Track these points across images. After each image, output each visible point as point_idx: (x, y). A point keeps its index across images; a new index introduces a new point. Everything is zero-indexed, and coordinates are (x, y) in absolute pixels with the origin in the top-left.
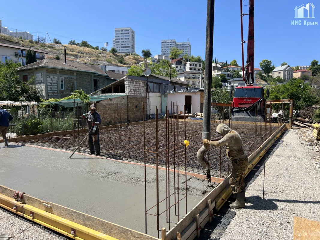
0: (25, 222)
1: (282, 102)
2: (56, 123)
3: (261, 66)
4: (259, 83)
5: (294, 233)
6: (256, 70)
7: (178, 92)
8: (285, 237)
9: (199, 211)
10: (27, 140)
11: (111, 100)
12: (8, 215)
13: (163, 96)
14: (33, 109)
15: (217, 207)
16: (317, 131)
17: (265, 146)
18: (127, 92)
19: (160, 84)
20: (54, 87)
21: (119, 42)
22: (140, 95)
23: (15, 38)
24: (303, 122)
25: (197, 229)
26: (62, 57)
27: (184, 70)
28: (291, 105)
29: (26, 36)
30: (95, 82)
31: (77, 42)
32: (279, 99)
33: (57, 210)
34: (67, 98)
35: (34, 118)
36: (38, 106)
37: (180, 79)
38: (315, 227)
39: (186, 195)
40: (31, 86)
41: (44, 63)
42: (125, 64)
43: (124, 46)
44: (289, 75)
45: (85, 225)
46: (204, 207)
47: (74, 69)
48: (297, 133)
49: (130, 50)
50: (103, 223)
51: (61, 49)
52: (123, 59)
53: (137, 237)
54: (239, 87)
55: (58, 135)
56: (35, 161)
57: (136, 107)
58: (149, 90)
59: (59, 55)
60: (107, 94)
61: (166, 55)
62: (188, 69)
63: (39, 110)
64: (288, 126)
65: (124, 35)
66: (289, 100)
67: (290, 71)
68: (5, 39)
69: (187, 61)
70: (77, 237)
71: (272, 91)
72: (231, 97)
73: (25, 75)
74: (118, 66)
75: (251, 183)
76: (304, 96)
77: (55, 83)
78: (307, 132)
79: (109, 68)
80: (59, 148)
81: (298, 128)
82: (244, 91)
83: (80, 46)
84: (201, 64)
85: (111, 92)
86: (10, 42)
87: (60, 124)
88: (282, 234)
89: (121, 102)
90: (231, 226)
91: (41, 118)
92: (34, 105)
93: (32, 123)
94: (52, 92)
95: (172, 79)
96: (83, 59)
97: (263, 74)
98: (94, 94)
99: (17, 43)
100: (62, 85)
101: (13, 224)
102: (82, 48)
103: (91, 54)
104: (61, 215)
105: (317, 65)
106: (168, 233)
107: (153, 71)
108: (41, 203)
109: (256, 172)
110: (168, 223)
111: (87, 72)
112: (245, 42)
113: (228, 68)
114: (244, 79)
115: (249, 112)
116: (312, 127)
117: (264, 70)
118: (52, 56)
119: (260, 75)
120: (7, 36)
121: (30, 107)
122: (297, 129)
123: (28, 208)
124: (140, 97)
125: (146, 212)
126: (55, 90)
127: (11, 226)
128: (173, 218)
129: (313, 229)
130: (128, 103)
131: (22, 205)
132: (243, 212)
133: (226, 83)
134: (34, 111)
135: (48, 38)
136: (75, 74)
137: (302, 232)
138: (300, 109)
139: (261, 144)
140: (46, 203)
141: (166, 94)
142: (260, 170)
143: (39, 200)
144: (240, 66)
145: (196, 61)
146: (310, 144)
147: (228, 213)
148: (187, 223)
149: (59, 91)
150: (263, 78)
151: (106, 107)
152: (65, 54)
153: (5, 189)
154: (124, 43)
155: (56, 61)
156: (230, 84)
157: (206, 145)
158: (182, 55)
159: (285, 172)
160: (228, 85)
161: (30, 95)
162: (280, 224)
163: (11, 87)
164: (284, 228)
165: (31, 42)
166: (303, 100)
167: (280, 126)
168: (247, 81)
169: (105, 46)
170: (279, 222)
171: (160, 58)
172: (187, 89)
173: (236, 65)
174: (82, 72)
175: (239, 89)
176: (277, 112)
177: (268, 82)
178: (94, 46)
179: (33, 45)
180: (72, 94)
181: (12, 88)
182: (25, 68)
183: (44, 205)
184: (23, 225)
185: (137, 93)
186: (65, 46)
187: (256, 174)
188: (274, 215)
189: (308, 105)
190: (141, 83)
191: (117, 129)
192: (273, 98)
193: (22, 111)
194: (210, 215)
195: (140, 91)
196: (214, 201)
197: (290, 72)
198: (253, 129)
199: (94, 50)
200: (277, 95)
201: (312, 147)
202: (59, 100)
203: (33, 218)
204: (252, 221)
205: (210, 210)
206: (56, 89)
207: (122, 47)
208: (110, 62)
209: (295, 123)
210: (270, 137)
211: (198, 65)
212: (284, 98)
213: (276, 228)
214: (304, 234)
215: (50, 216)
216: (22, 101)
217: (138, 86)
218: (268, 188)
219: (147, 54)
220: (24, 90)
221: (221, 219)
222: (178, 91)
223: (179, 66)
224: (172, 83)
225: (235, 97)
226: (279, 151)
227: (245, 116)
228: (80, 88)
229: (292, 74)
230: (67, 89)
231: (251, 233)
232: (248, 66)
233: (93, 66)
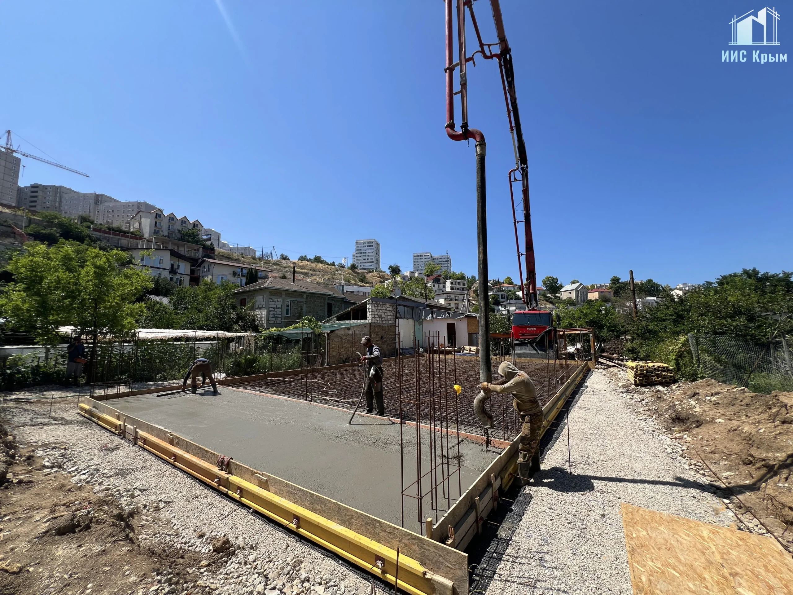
0: (229, 503)
1: (579, 332)
2: (277, 359)
3: (544, 284)
4: (545, 307)
5: (624, 530)
6: (538, 290)
7: (436, 318)
8: (611, 536)
9: (478, 493)
10: (239, 382)
11: (348, 329)
12: (206, 491)
13: (417, 324)
14: (249, 341)
15: (503, 486)
16: (634, 372)
17: (563, 394)
18: (370, 318)
19: (413, 307)
20: (278, 313)
21: (360, 256)
22: (387, 322)
23: (235, 255)
24: (611, 359)
25: (477, 521)
26: (290, 276)
27: (443, 289)
28: (591, 335)
29: (248, 252)
30: (330, 306)
31: (308, 257)
32: (575, 327)
33: (275, 485)
34: (292, 327)
35: (249, 353)
36: (255, 337)
37: (438, 302)
38: (656, 522)
39: (459, 467)
40: (249, 312)
41: (268, 283)
42: (367, 283)
43: (366, 261)
44: (582, 296)
45: (314, 510)
46: (485, 485)
47: (304, 290)
48: (605, 375)
49: (373, 266)
50: (340, 507)
51: (289, 267)
52: (365, 277)
53: (389, 533)
54: (518, 311)
55: (279, 377)
56: (247, 413)
57: (382, 338)
58: (398, 315)
59: (286, 274)
60: (344, 322)
61: (419, 272)
62: (448, 289)
63: (256, 343)
64: (591, 364)
65: (367, 247)
66: (589, 329)
67: (583, 291)
68: (223, 256)
69: (446, 278)
70: (301, 530)
71: (564, 317)
72: (509, 324)
73: (243, 298)
74: (358, 285)
75: (549, 449)
76: (608, 324)
77: (279, 308)
78: (619, 373)
79: (347, 288)
80: (280, 394)
81: (605, 367)
82: (526, 317)
83: (313, 262)
84: (465, 282)
85: (349, 319)
86: (228, 258)
87: (282, 361)
88: (606, 532)
89: (361, 331)
90: (527, 517)
91: (257, 353)
92: (251, 336)
93: (246, 360)
94: (274, 319)
95: (429, 302)
96: (315, 277)
97: (548, 295)
98: (327, 322)
99: (237, 260)
100: (287, 310)
101: (211, 506)
102: (314, 265)
103: (325, 272)
104: (279, 493)
105: (619, 282)
106: (435, 527)
107: (403, 291)
108: (253, 474)
109: (554, 431)
110: (435, 511)
111: (320, 294)
112: (522, 254)
113: (500, 287)
114: (524, 301)
115: (534, 345)
116: (624, 366)
117: (548, 290)
118: (277, 275)
119: (545, 296)
120: (225, 251)
121: (246, 338)
122: (604, 369)
123: (235, 481)
124: (386, 325)
125: (403, 492)
126: (278, 317)
127: (208, 508)
128: (442, 502)
129: (654, 524)
130: (370, 332)
131: (227, 476)
132: (543, 495)
133: (500, 307)
134: (250, 344)
135: (274, 253)
136: (305, 296)
137: (638, 530)
138: (604, 341)
139: (556, 391)
140: (260, 475)
141: (421, 320)
142: (559, 429)
143: (251, 469)
144: (516, 285)
145: (458, 279)
146: (625, 390)
147: (520, 496)
148: (463, 511)
149: (283, 319)
150: (548, 300)
151: (342, 338)
152: (294, 272)
153: (207, 451)
154: (366, 258)
155: (283, 281)
156: (505, 308)
157: (486, 390)
158: (440, 271)
159: (596, 432)
160: (503, 309)
161: (247, 323)
162: (601, 515)
163: (224, 313)
164: (607, 522)
165: (254, 258)
166: (607, 330)
167: (580, 365)
168: (528, 303)
169: (343, 262)
170: (598, 511)
171: (412, 275)
172: (449, 314)
173: (512, 283)
174: (314, 293)
175: (519, 314)
176: (573, 345)
177: (557, 304)
178: (329, 262)
179: (255, 261)
180: (299, 322)
181: (226, 315)
182: (244, 290)
183: (258, 477)
184: (226, 508)
185: (383, 319)
186: (294, 263)
187: (555, 435)
188: (589, 501)
189: (615, 335)
190: (389, 306)
191: (357, 368)
192: (566, 327)
193: (236, 343)
194: (494, 499)
195: (386, 317)
196: (498, 475)
197: (583, 293)
198: (543, 369)
199: (329, 267)
200: (571, 322)
201: (629, 396)
202: (282, 330)
203: (241, 497)
204: (559, 509)
205: (494, 491)
206: (280, 316)
207: (363, 263)
208: (349, 281)
209: (600, 360)
210: (569, 381)
211: (462, 284)
212: (581, 326)
213: (596, 521)
214: (641, 533)
215: (265, 495)
216: (236, 331)
217: (384, 311)
218: (576, 456)
219: (395, 270)
220: (240, 317)
221: (511, 505)
222: (437, 316)
223: (437, 285)
224: (429, 306)
225: (514, 326)
226: (583, 400)
227: (529, 350)
228: (310, 314)
229: (587, 295)
230: (294, 316)
231: (559, 530)
232: (528, 285)
233: (327, 286)
